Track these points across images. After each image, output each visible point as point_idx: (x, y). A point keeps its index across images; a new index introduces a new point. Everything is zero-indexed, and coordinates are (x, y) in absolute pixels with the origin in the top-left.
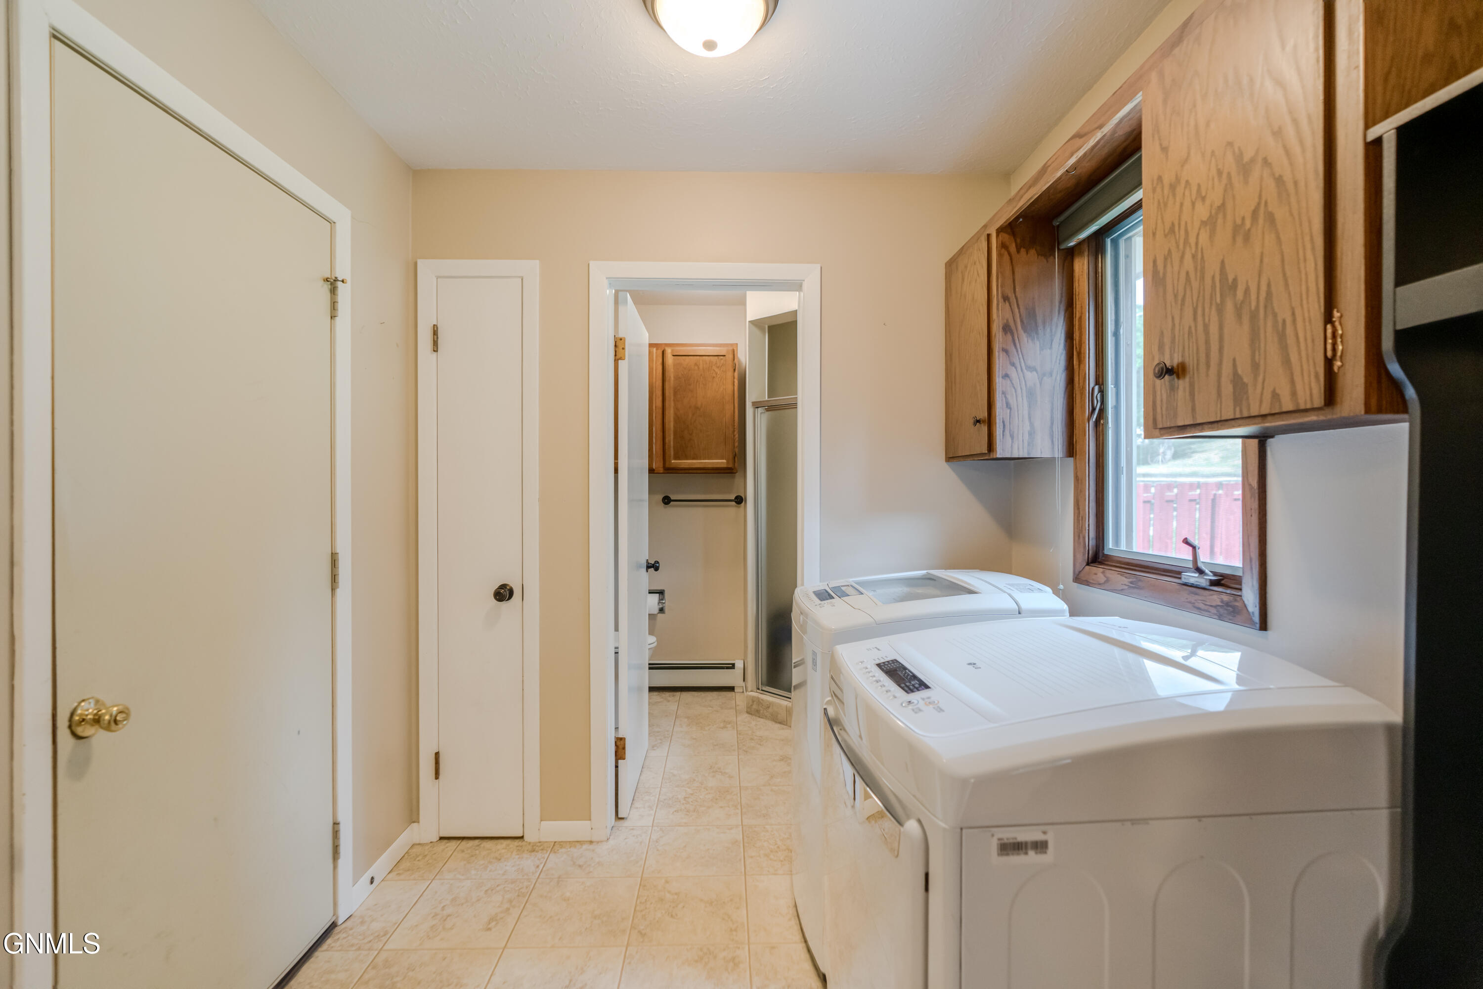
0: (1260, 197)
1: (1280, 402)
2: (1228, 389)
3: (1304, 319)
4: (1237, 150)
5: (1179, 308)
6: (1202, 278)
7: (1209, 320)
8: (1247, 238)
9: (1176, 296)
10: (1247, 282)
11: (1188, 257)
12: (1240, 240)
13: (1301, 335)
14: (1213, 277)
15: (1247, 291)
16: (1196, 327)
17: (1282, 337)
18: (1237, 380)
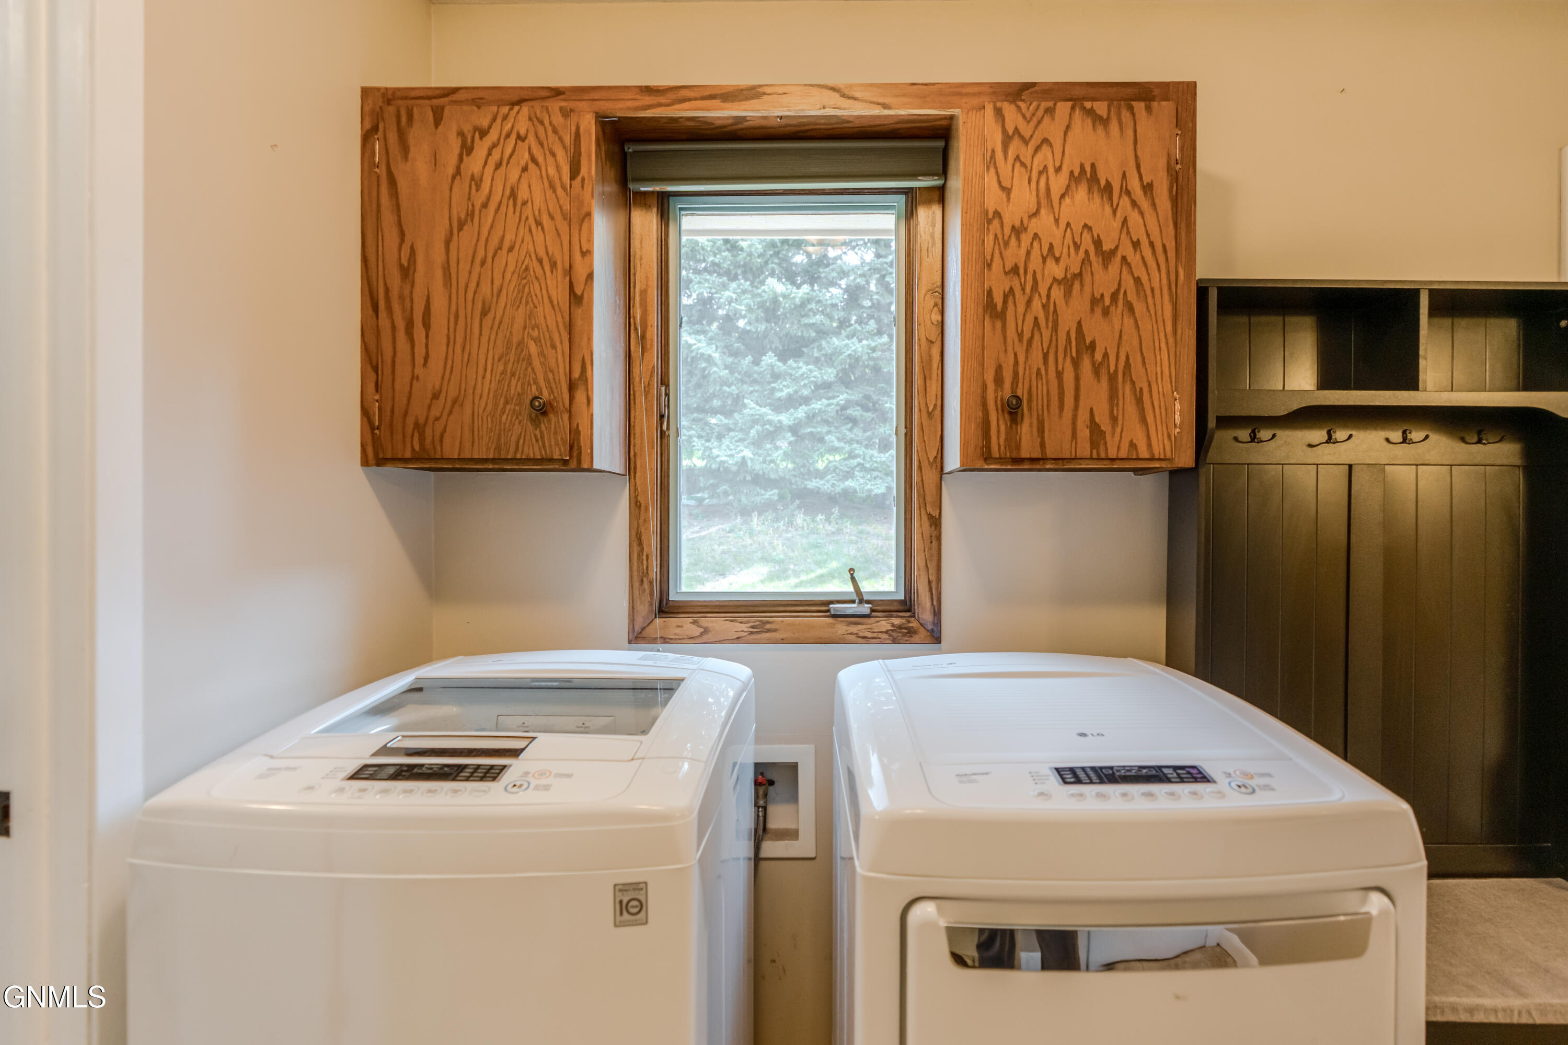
0: (1119, 285)
1: (1136, 449)
2: (1084, 433)
3: (1159, 393)
4: (1096, 236)
5: (1025, 347)
6: (1055, 328)
7: (1063, 369)
8: (1106, 312)
9: (1020, 335)
10: (1106, 349)
11: (1037, 304)
12: (1098, 311)
13: (1156, 404)
14: (1068, 333)
15: (1106, 355)
16: (1047, 370)
17: (1139, 401)
18: (1094, 426)
